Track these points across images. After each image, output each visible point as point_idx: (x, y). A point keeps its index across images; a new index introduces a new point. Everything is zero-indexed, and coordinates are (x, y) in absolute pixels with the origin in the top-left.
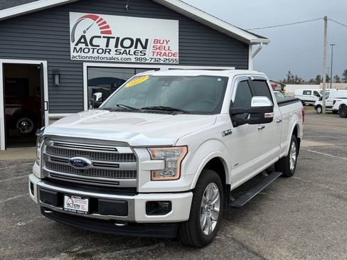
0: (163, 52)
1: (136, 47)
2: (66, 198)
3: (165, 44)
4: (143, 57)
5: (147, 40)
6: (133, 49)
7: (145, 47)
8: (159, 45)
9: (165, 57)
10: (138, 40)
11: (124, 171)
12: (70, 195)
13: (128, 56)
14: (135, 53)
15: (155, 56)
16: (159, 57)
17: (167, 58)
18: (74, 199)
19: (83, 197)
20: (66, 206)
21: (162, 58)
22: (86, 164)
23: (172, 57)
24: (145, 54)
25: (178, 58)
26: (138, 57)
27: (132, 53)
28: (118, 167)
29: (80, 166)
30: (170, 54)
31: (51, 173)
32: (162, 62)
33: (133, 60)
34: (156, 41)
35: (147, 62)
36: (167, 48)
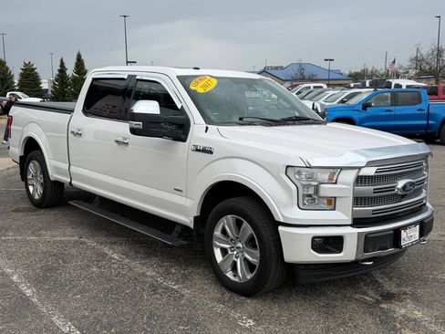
12: (405, 228)
18: (408, 231)
31: (372, 211)
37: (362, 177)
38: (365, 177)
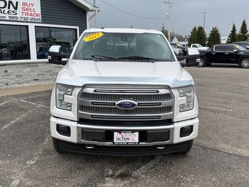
0: (30, 12)
1: (9, 8)
2: (116, 134)
3: (31, 7)
4: (15, 16)
5: (17, 3)
6: (6, 9)
7: (16, 8)
8: (26, 7)
9: (31, 17)
10: (10, 2)
11: (165, 108)
12: (120, 131)
13: (3, 15)
14: (8, 12)
15: (24, 16)
16: (27, 16)
17: (33, 17)
18: (123, 134)
19: (133, 131)
20: (115, 140)
21: (29, 17)
22: (134, 105)
23: (37, 17)
24: (16, 14)
25: (41, 18)
26: (11, 16)
27: (6, 12)
28: (160, 105)
29: (128, 107)
30: (35, 15)
31: (92, 116)
32: (30, 21)
33: (7, 18)
34: (24, 4)
35: (18, 20)
36: (32, 10)
37: (84, 93)
38: (87, 93)
